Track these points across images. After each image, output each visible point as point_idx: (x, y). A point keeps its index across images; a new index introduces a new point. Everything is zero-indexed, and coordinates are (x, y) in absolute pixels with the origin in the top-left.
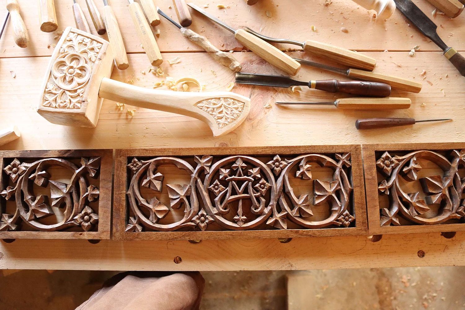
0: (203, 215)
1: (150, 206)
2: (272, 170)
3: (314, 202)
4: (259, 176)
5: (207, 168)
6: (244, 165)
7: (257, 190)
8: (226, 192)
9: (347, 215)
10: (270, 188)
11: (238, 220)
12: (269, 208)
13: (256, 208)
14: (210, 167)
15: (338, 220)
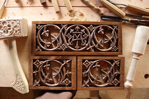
0: (63, 46)
1: (45, 42)
2: (89, 30)
3: (104, 42)
4: (84, 32)
5: (65, 29)
6: (79, 28)
7: (83, 37)
8: (72, 38)
9: (115, 48)
10: (88, 36)
11: (76, 48)
12: (88, 44)
13: (83, 44)
14: (67, 28)
15: (112, 49)
